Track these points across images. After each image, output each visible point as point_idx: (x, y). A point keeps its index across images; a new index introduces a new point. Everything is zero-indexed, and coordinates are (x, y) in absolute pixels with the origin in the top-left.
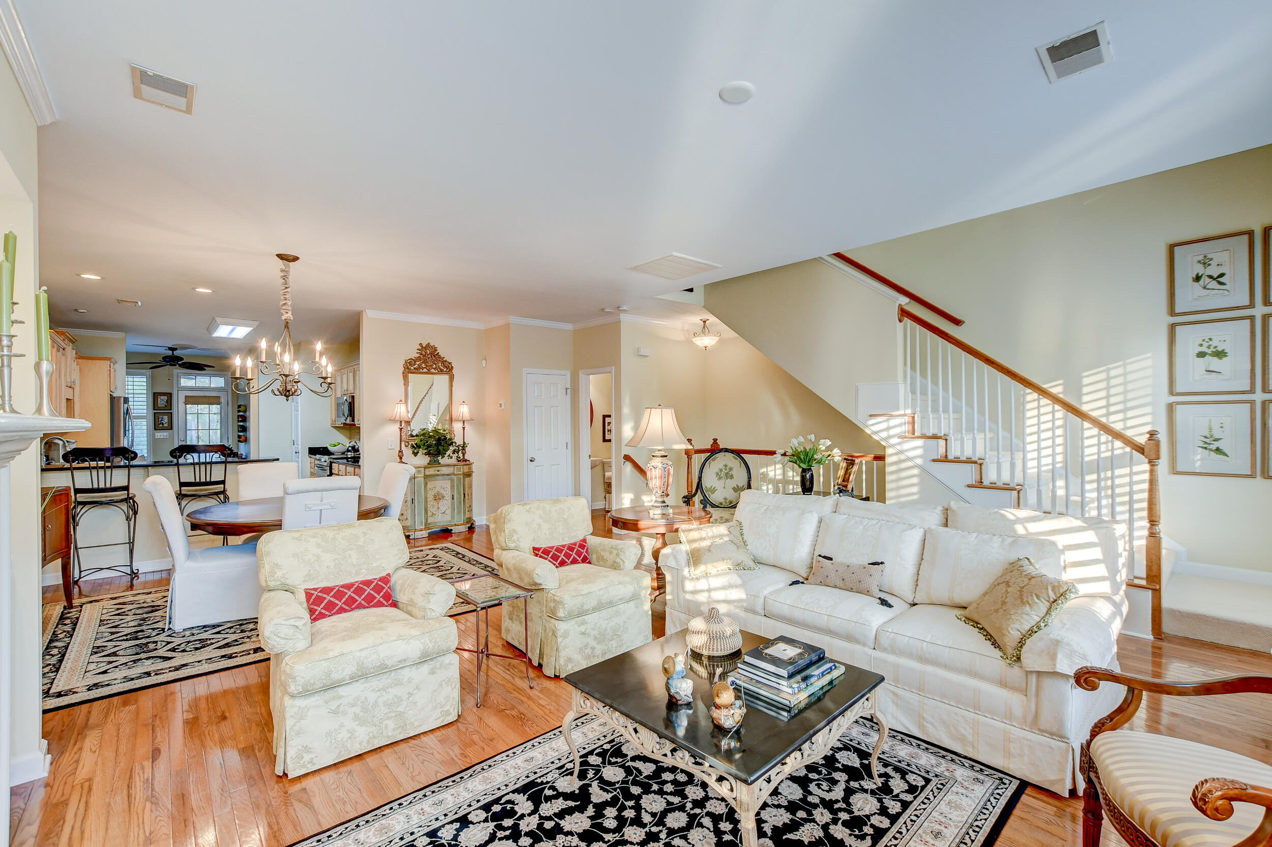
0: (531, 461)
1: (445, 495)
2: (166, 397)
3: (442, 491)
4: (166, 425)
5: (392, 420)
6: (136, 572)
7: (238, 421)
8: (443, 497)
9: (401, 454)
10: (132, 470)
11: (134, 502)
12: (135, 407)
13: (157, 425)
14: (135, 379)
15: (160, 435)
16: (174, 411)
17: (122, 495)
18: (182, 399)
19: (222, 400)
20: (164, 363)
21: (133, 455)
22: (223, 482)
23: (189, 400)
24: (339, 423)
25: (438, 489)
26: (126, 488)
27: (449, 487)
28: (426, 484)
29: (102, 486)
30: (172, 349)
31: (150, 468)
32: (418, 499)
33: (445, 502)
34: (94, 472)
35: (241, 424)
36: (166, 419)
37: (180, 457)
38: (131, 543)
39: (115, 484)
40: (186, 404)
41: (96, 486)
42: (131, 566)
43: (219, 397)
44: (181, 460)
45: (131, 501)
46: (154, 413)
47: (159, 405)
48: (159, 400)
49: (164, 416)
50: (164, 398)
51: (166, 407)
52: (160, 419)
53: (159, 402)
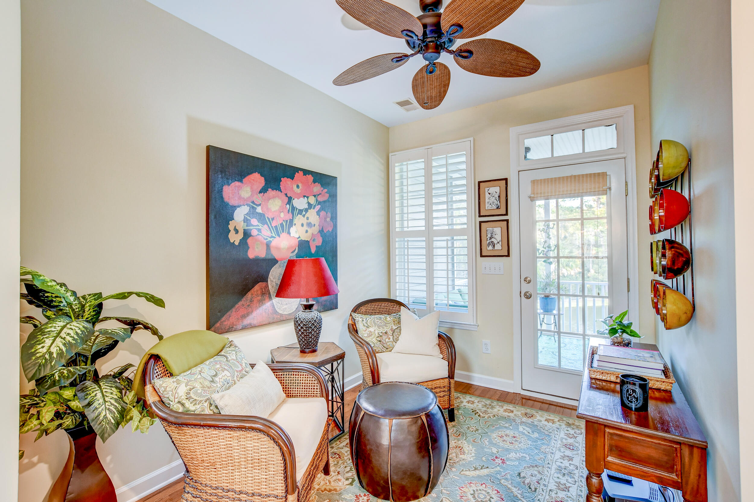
2: (497, 189)
7: (653, 231)
16: (513, 216)
18: (527, 190)
46: (481, 223)
47: (488, 207)
48: (487, 195)
49: (495, 229)
50: (495, 190)
51: (498, 208)
52: (489, 236)
53: (487, 200)
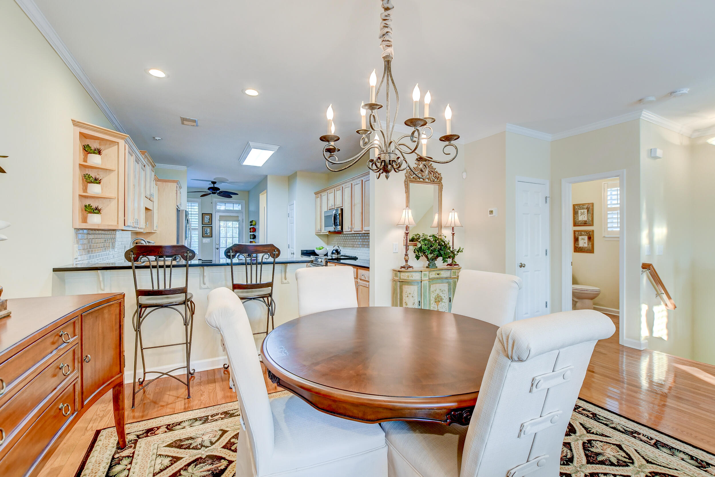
0: (521, 266)
1: (443, 298)
2: (209, 216)
3: (441, 294)
4: (209, 234)
5: (398, 226)
6: (192, 372)
7: (250, 232)
8: (442, 299)
9: (407, 258)
10: (190, 269)
11: (192, 302)
12: (192, 220)
13: (204, 235)
14: (192, 205)
15: (206, 240)
16: (213, 225)
17: (181, 297)
18: (218, 218)
19: (240, 218)
20: (209, 192)
21: (190, 254)
22: (270, 285)
23: (222, 218)
24: (325, 231)
25: (438, 292)
26: (184, 291)
27: (447, 290)
28: (430, 287)
29: (162, 288)
30: (214, 183)
31: (205, 268)
32: (424, 302)
33: (443, 304)
34: (154, 271)
35: (252, 233)
36: (209, 230)
37: (234, 256)
38: (188, 344)
39: (174, 286)
40: (220, 221)
41: (156, 288)
42: (188, 367)
43: (238, 217)
44: (235, 260)
45: (189, 303)
46: (203, 226)
47: (205, 221)
48: (205, 218)
49: (208, 229)
50: (208, 217)
51: (209, 222)
52: (206, 231)
53: (205, 219)
